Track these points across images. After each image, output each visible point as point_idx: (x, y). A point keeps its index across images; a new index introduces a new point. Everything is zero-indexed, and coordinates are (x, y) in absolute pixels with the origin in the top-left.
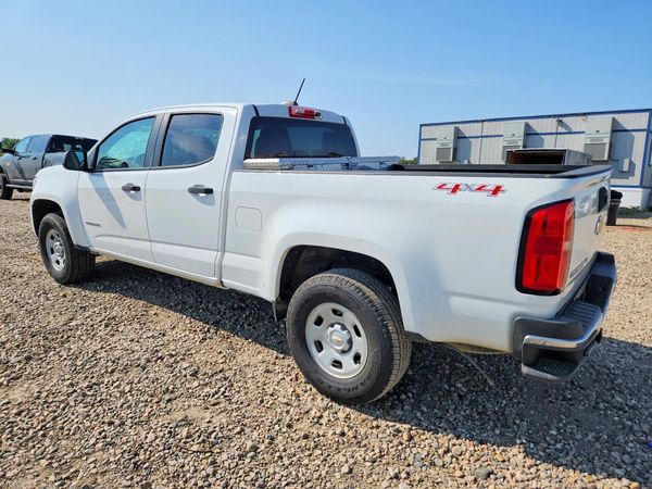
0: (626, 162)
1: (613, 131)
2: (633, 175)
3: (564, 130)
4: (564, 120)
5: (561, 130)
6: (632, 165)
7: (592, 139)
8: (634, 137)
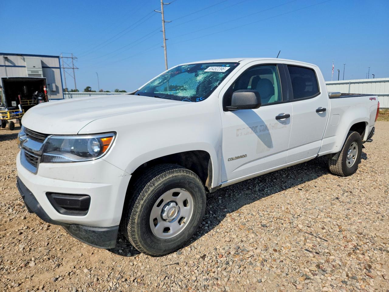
0: (54, 85)
1: (43, 67)
2: (59, 93)
3: (10, 64)
4: (9, 57)
5: (7, 63)
6: (57, 87)
7: (32, 72)
8: (53, 72)
